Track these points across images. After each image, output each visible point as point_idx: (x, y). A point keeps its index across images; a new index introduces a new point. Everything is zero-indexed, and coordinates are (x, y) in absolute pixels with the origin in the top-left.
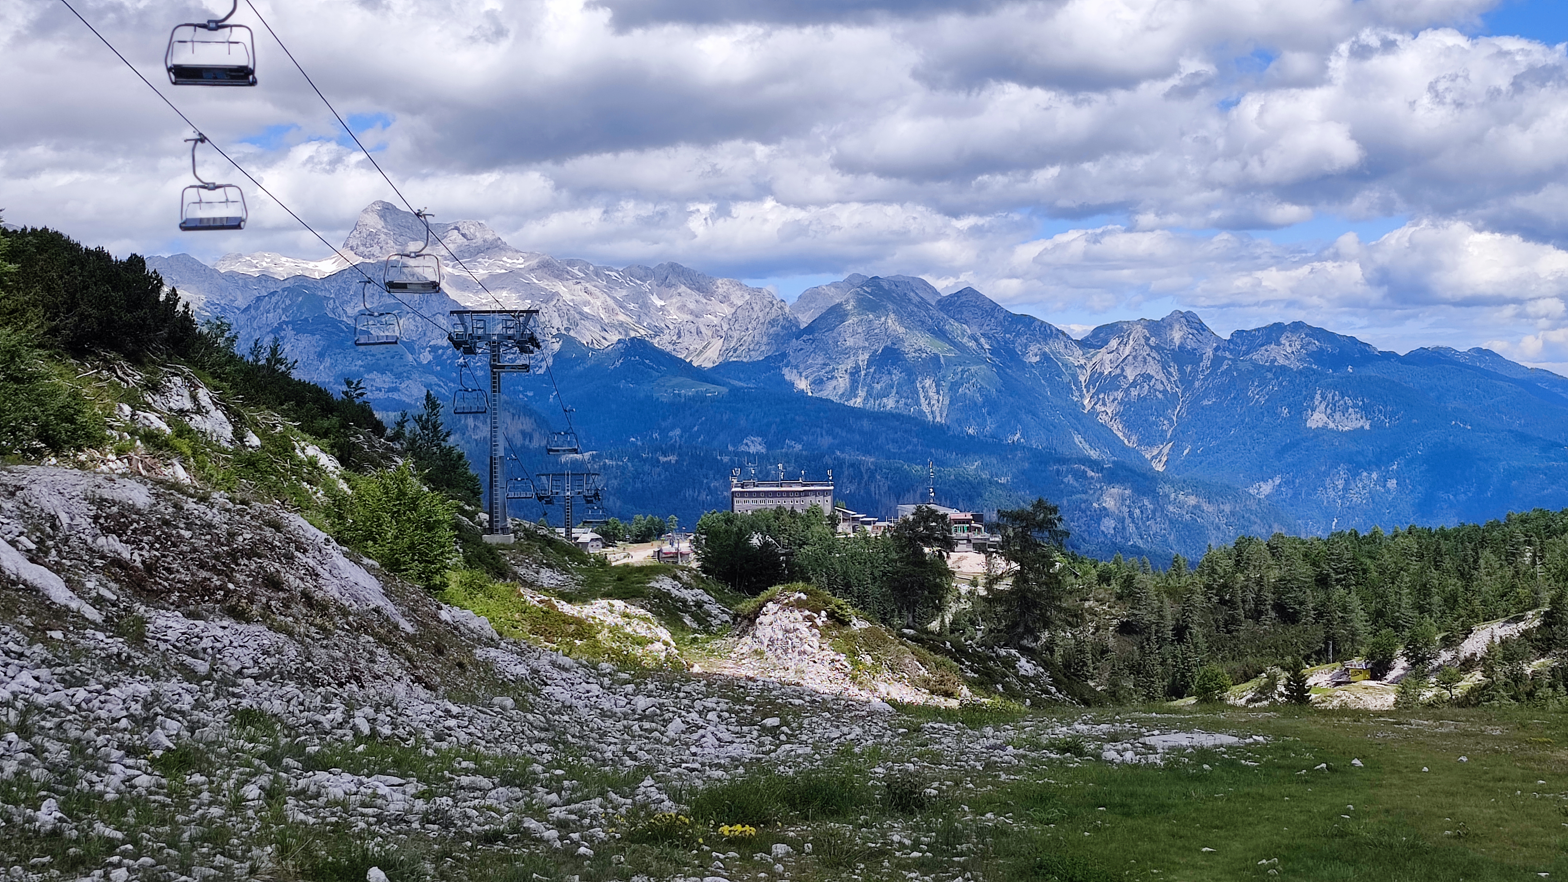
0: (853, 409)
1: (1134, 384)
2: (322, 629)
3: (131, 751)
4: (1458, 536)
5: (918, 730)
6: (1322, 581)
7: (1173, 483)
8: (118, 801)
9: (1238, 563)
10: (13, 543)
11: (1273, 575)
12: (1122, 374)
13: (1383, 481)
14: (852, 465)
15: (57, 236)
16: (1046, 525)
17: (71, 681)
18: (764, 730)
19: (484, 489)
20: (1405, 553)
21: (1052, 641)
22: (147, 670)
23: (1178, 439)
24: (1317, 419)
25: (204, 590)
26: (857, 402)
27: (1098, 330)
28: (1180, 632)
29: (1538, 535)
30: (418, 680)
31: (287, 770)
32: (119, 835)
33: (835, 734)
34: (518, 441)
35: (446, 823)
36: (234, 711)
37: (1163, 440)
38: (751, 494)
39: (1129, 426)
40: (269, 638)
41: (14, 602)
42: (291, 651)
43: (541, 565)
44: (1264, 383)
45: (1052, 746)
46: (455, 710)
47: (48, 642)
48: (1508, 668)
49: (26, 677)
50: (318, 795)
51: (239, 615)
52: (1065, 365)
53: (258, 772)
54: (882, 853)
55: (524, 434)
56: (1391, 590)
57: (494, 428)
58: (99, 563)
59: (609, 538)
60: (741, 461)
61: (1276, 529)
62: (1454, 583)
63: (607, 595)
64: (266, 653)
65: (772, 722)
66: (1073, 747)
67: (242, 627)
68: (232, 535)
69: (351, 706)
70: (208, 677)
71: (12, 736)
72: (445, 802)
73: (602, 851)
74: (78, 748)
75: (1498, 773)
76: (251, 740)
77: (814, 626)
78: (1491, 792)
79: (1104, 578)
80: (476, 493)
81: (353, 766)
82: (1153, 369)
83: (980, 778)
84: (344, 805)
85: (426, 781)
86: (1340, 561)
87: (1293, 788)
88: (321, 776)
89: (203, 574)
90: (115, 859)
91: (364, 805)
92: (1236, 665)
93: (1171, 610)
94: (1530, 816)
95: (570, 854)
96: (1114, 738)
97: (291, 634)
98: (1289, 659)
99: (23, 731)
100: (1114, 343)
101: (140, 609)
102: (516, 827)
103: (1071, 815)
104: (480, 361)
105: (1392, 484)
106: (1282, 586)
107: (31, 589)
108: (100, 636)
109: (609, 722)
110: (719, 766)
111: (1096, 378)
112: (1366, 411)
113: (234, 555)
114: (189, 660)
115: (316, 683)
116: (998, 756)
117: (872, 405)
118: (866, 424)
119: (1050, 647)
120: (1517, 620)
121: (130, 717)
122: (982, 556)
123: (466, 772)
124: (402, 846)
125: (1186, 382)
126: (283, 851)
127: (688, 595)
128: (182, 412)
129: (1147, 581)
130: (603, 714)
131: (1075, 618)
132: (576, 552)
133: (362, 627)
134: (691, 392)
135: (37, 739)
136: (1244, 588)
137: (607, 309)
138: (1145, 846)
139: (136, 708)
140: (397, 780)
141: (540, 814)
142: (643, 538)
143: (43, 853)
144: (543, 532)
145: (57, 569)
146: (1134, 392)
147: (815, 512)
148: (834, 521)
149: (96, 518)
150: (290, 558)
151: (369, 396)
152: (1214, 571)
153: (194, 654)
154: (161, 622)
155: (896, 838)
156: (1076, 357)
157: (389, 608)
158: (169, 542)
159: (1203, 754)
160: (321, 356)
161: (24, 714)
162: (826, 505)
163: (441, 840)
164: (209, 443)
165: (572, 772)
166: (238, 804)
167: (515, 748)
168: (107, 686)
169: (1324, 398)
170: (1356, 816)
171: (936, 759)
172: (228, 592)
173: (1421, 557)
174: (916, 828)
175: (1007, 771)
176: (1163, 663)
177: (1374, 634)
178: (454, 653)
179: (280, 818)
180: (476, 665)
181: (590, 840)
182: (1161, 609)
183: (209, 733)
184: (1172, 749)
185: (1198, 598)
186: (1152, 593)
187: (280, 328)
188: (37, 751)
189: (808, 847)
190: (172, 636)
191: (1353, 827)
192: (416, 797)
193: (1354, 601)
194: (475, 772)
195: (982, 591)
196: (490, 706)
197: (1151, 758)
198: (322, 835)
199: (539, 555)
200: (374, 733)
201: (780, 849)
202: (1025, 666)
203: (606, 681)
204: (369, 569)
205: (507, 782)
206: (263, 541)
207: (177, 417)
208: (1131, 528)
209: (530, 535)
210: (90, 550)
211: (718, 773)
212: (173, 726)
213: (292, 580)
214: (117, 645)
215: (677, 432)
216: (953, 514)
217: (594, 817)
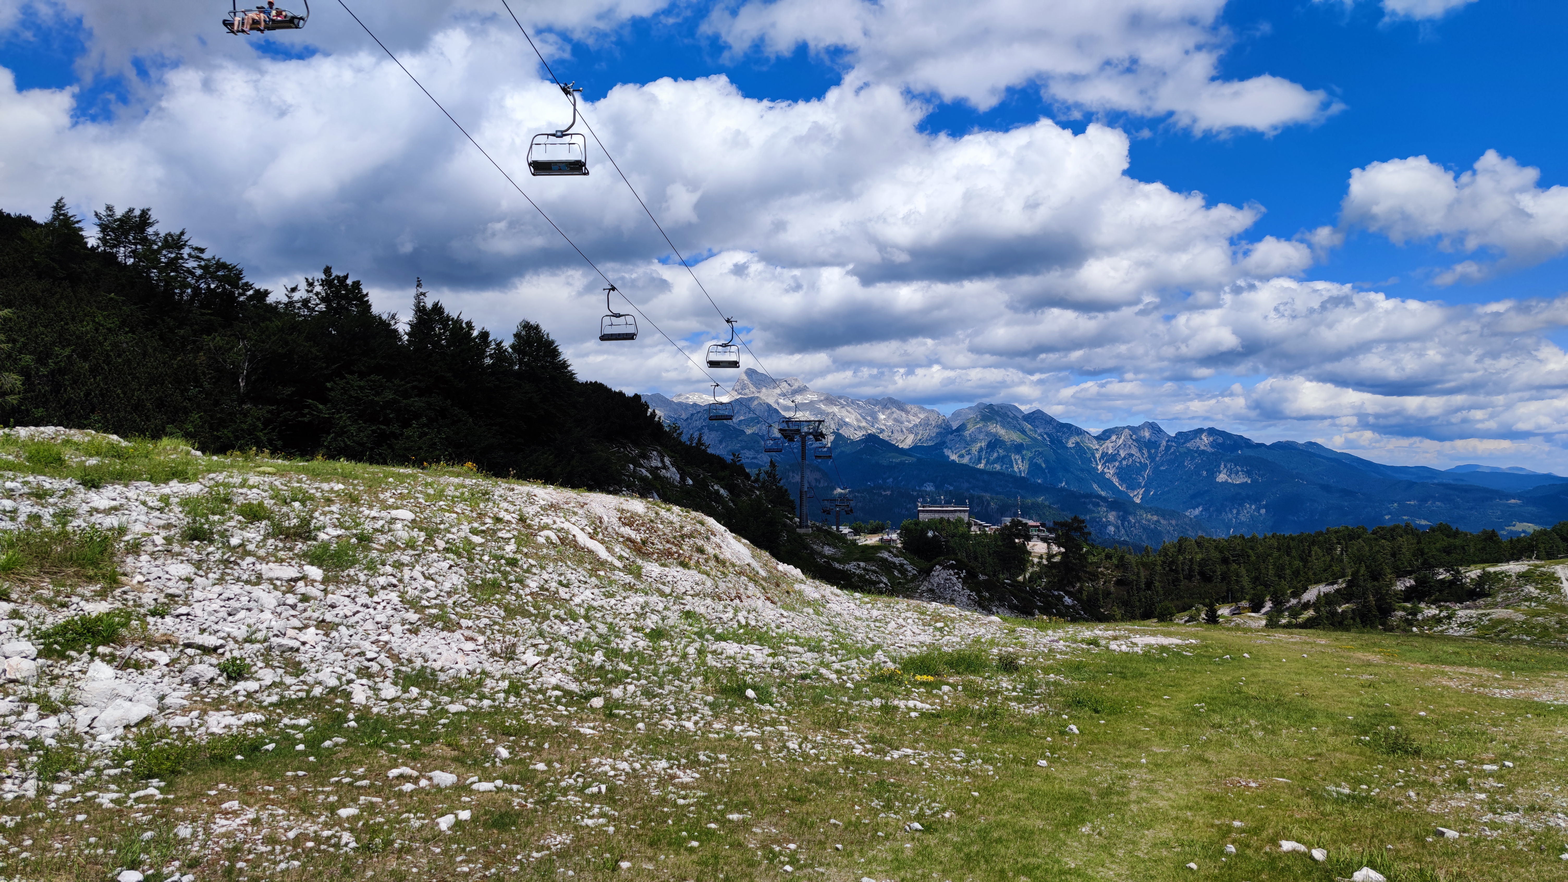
0: (979, 470)
1: (1124, 459)
2: (723, 573)
3: (636, 629)
4: (1301, 540)
5: (1014, 631)
6: (1225, 561)
7: (1145, 509)
8: (630, 653)
9: (1179, 550)
10: (583, 530)
11: (1199, 557)
12: (1118, 454)
13: (1258, 509)
14: (979, 497)
15: (601, 385)
16: (1080, 529)
17: (610, 595)
18: (936, 628)
19: (798, 506)
20: (1271, 547)
21: (1081, 588)
22: (643, 591)
23: (1147, 487)
24: (1222, 477)
25: (670, 554)
26: (981, 466)
27: (1105, 432)
28: (1149, 585)
29: (1344, 539)
30: (768, 599)
31: (707, 640)
32: (631, 669)
33: (972, 632)
34: (813, 484)
35: (783, 670)
36: (682, 612)
37: (1139, 486)
38: (927, 511)
39: (1122, 480)
40: (699, 577)
41: (582, 557)
42: (709, 583)
43: (824, 544)
44: (1193, 458)
45: (1082, 641)
46: (785, 614)
47: (598, 576)
48: (1328, 608)
49: (588, 593)
50: (722, 653)
51: (684, 565)
52: (1089, 448)
53: (694, 641)
54: (997, 692)
55: (816, 480)
56: (1262, 566)
57: (802, 477)
58: (621, 539)
59: (857, 532)
60: (923, 495)
61: (1200, 534)
62: (1297, 563)
63: (856, 560)
64: (697, 584)
65: (939, 625)
66: (1094, 642)
67: (686, 571)
68: (682, 527)
69: (736, 610)
70: (670, 595)
71: (582, 620)
72: (782, 659)
73: (858, 686)
74: (611, 627)
75: (1324, 663)
76: (690, 625)
77: (960, 577)
78: (1320, 673)
79: (1109, 557)
80: (793, 508)
81: (738, 639)
82: (1134, 451)
83: (1046, 656)
84: (734, 659)
85: (772, 648)
86: (1235, 550)
87: (1212, 667)
88: (723, 644)
89: (668, 546)
90: (629, 680)
91: (743, 658)
92: (1178, 603)
93: (1143, 573)
94: (1342, 687)
95: (842, 686)
96: (1115, 638)
97: (708, 575)
98: (1207, 601)
99: (587, 618)
100: (1114, 438)
101: (639, 562)
102: (816, 672)
103: (1094, 677)
104: (796, 444)
105: (1263, 511)
106: (1203, 563)
107: (590, 552)
108: (621, 574)
109: (859, 623)
110: (914, 646)
111: (1104, 454)
112: (1248, 473)
113: (683, 537)
114: (661, 587)
115: (720, 599)
116: (1055, 645)
117: (989, 468)
118: (985, 477)
119: (1081, 590)
120: (1332, 584)
121: (635, 613)
122: (1045, 545)
123: (792, 644)
124: (762, 679)
125: (1152, 458)
126: (706, 680)
127: (897, 561)
128: (657, 468)
129: (1131, 558)
130: (856, 618)
131: (1094, 577)
132: (842, 537)
133: (740, 573)
134: (898, 461)
135: (593, 622)
136: (1183, 563)
137: (858, 420)
138: (1133, 694)
139: (638, 609)
140: (759, 647)
141: (827, 666)
142: (874, 531)
143: (596, 676)
144: (825, 528)
145: (602, 542)
146: (1124, 463)
147: (960, 521)
148: (969, 525)
149: (620, 518)
150: (708, 539)
151: (743, 461)
152: (1167, 554)
153: (664, 584)
154: (649, 568)
155: (1004, 685)
156: (1094, 445)
157: (755, 564)
158: (652, 530)
159: (1163, 648)
160: (721, 442)
161: (587, 610)
162: (965, 517)
163: (780, 677)
164: (669, 483)
165: (842, 646)
166: (685, 656)
167: (814, 633)
168: (624, 598)
169: (1225, 466)
170: (1247, 684)
171: (1024, 646)
172: (679, 555)
173: (1279, 549)
174: (1014, 680)
175: (1061, 653)
176: (1140, 600)
177: (1253, 588)
178: (784, 586)
179: (704, 663)
180: (795, 592)
181: (852, 679)
182: (1138, 573)
183: (671, 622)
184: (1146, 645)
185: (1158, 568)
186: (1134, 565)
187: (702, 428)
188: (593, 628)
189: (960, 688)
190: (654, 575)
191: (1245, 689)
192: (768, 655)
193: (1243, 571)
194: (796, 645)
195: (1045, 562)
196: (802, 612)
197: (1136, 649)
198: (723, 672)
199: (823, 539)
200: (747, 624)
201: (946, 688)
202: (1068, 600)
203: (858, 602)
204: (745, 545)
205: (811, 650)
206: (696, 530)
207: (654, 471)
208: (1123, 531)
209: (819, 529)
210: (617, 533)
211: (914, 650)
212: (655, 618)
213: (709, 549)
214: (629, 579)
215: (891, 480)
216: (1031, 523)
217: (854, 669)
